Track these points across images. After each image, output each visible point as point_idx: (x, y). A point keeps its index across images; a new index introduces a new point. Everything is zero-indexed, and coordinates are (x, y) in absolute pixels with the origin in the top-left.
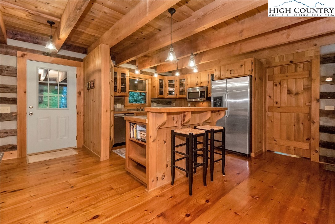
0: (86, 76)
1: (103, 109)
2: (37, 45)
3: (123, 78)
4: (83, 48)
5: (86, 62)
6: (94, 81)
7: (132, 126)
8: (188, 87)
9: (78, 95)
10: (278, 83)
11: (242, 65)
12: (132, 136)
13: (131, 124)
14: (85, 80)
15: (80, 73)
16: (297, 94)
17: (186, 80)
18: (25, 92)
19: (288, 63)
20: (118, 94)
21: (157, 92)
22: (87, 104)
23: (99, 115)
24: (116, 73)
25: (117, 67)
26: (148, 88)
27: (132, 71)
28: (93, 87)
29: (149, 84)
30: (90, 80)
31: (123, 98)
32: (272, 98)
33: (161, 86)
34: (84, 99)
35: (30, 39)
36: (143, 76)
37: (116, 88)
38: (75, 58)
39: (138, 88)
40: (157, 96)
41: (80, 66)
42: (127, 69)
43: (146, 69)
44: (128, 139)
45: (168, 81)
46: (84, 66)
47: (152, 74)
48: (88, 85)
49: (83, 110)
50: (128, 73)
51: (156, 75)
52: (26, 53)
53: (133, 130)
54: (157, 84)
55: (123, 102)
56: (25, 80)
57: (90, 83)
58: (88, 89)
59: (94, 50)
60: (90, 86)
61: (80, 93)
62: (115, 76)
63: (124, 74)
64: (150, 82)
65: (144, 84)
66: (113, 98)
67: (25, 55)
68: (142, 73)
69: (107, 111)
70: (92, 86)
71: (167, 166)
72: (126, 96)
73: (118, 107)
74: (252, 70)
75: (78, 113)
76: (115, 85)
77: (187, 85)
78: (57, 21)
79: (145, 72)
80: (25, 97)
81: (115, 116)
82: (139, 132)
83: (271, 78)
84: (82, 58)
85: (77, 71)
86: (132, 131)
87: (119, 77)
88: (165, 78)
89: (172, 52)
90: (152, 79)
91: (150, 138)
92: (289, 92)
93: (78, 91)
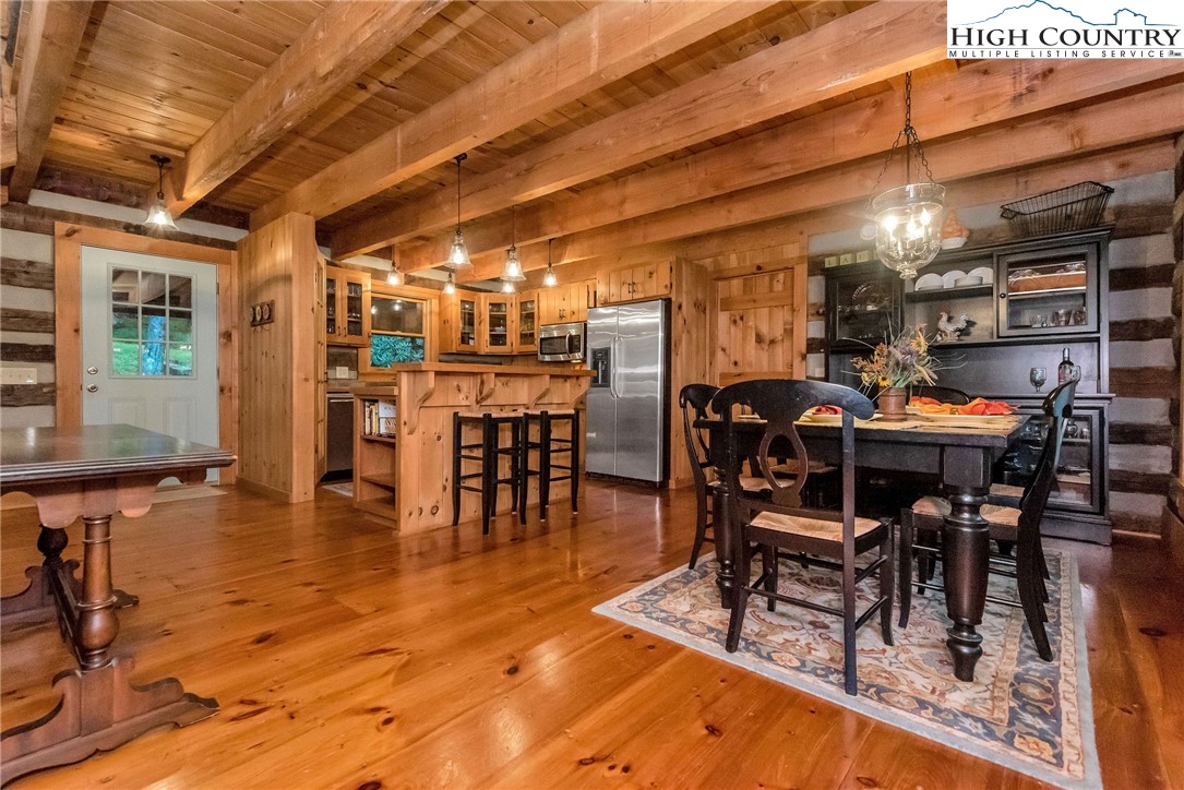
0: (245, 289)
1: (296, 376)
2: (108, 204)
3: (353, 295)
4: (238, 213)
5: (245, 253)
6: (271, 306)
7: (367, 409)
8: (542, 323)
9: (223, 341)
10: (738, 318)
11: (651, 273)
12: (367, 431)
13: (367, 404)
14: (245, 299)
15: (228, 282)
16: (772, 342)
17: (535, 305)
18: (77, 331)
19: (754, 270)
20: (339, 340)
21: (456, 336)
22: (249, 363)
23: (286, 388)
24: (331, 282)
25: (336, 265)
26: (430, 327)
27: (377, 275)
28: (269, 318)
29: (431, 312)
30: (259, 302)
31: (355, 351)
32: (727, 352)
33: (469, 319)
34: (241, 353)
35: (88, 189)
36: (413, 291)
37: (331, 322)
38: (212, 239)
39: (407, 325)
40: (454, 347)
41: (228, 262)
42: (365, 270)
43: (425, 271)
44: (359, 437)
45: (489, 307)
46: (240, 261)
47: (440, 286)
48: (255, 314)
49: (236, 383)
50: (367, 283)
51: (450, 290)
52: (77, 227)
53: (370, 417)
54: (455, 312)
55: (353, 364)
56: (75, 297)
57: (258, 308)
58: (254, 323)
59: (270, 225)
60: (258, 318)
61: (227, 336)
62: (331, 291)
63: (355, 286)
64: (436, 308)
65: (418, 312)
66: (323, 350)
67: (75, 232)
68: (410, 280)
69: (306, 380)
70: (266, 317)
71: (445, 488)
72: (363, 346)
73: (338, 376)
74: (671, 285)
75: (222, 390)
76: (328, 314)
77: (539, 318)
78: (177, 158)
79: (421, 279)
80: (78, 345)
81: (330, 399)
82: (382, 421)
83: (727, 304)
84: (235, 240)
85: (218, 276)
86: (367, 420)
87: (342, 293)
88: (479, 298)
89: (460, 245)
90: (440, 300)
91: (402, 426)
92: (759, 339)
93: (223, 329)
